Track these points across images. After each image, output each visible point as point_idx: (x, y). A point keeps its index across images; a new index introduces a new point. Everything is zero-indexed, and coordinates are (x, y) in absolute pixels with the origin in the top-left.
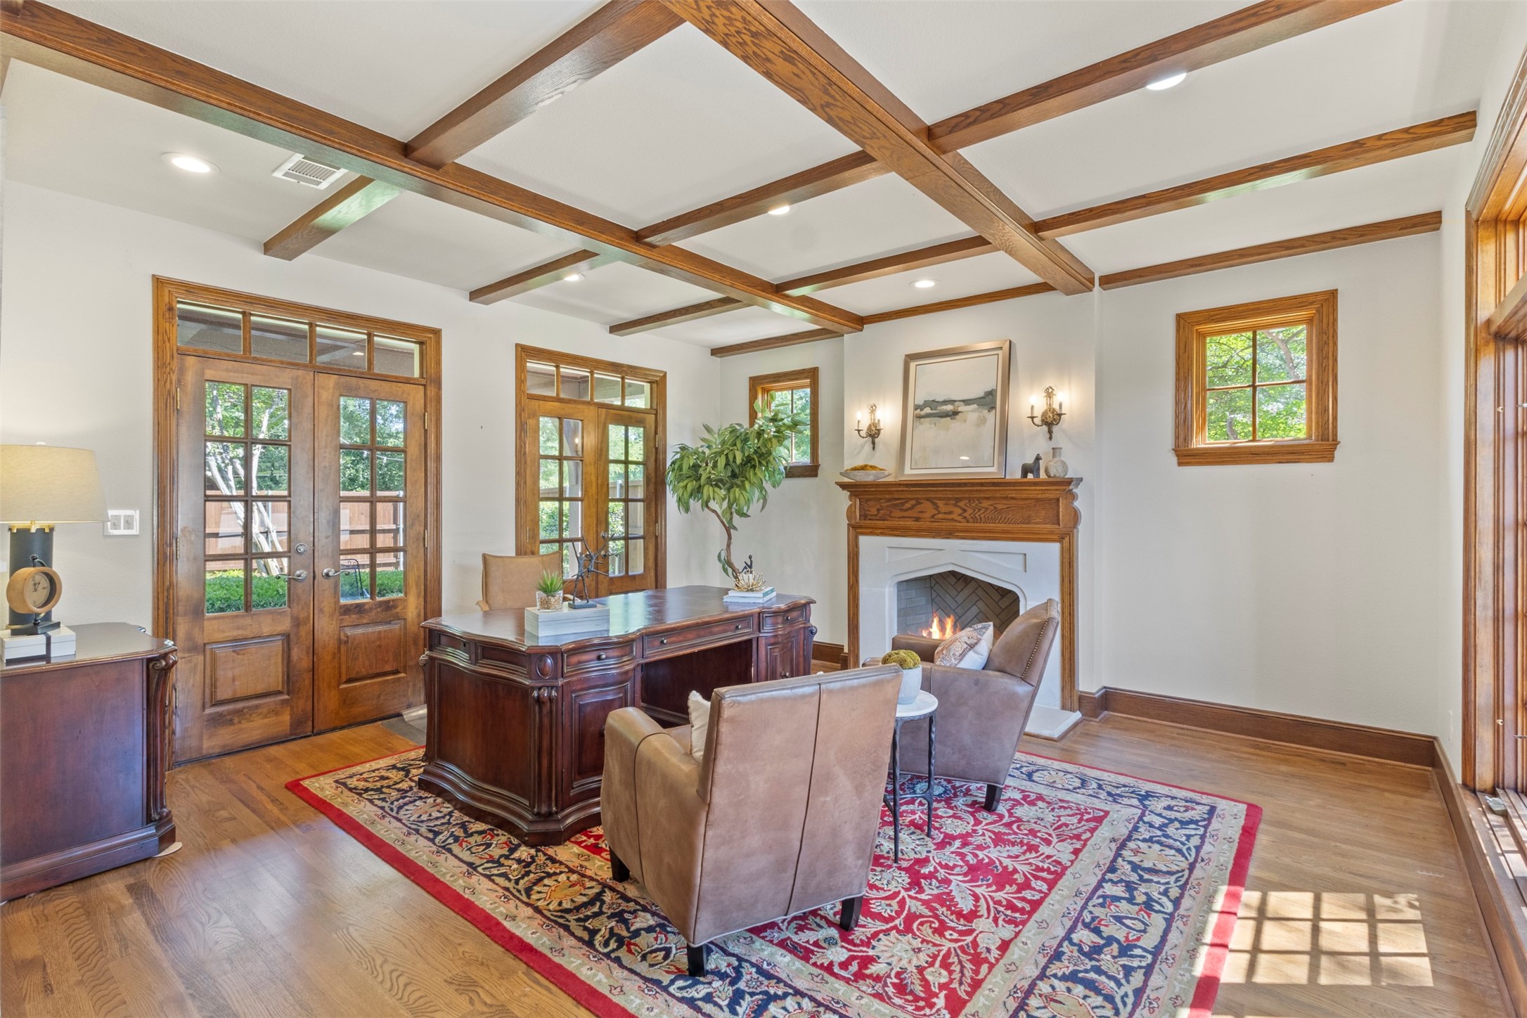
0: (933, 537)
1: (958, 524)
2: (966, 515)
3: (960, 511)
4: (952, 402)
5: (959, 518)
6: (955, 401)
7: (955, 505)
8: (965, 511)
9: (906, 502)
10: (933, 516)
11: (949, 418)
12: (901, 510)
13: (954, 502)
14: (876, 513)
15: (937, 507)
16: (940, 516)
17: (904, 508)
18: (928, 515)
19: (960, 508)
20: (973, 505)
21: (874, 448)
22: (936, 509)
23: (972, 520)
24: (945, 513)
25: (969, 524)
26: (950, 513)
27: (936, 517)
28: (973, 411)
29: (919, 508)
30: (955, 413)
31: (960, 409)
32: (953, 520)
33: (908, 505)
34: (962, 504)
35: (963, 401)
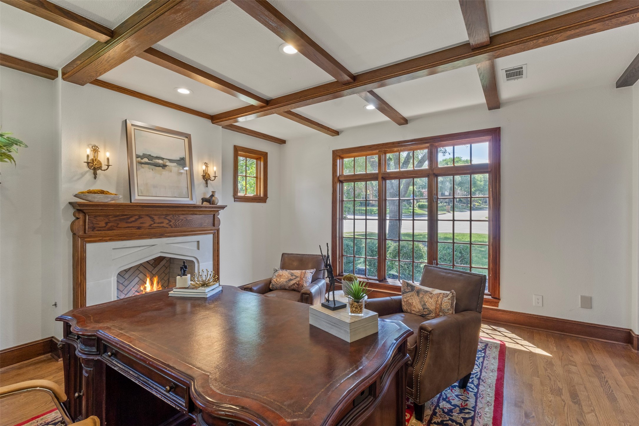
0: (151, 238)
1: (167, 229)
2: (171, 223)
3: (167, 222)
4: (162, 159)
5: (167, 226)
6: (164, 159)
7: (165, 218)
8: (170, 221)
9: (131, 217)
10: (150, 226)
11: (161, 168)
12: (127, 222)
13: (164, 216)
14: (104, 225)
15: (153, 219)
16: (155, 225)
17: (129, 221)
18: (147, 225)
19: (168, 220)
20: (175, 218)
21: (95, 178)
22: (153, 221)
23: (174, 226)
24: (158, 223)
25: (172, 229)
26: (162, 223)
27: (152, 226)
28: (175, 166)
29: (141, 220)
30: (164, 166)
31: (167, 164)
32: (163, 227)
33: (133, 219)
34: (168, 218)
35: (169, 160)
